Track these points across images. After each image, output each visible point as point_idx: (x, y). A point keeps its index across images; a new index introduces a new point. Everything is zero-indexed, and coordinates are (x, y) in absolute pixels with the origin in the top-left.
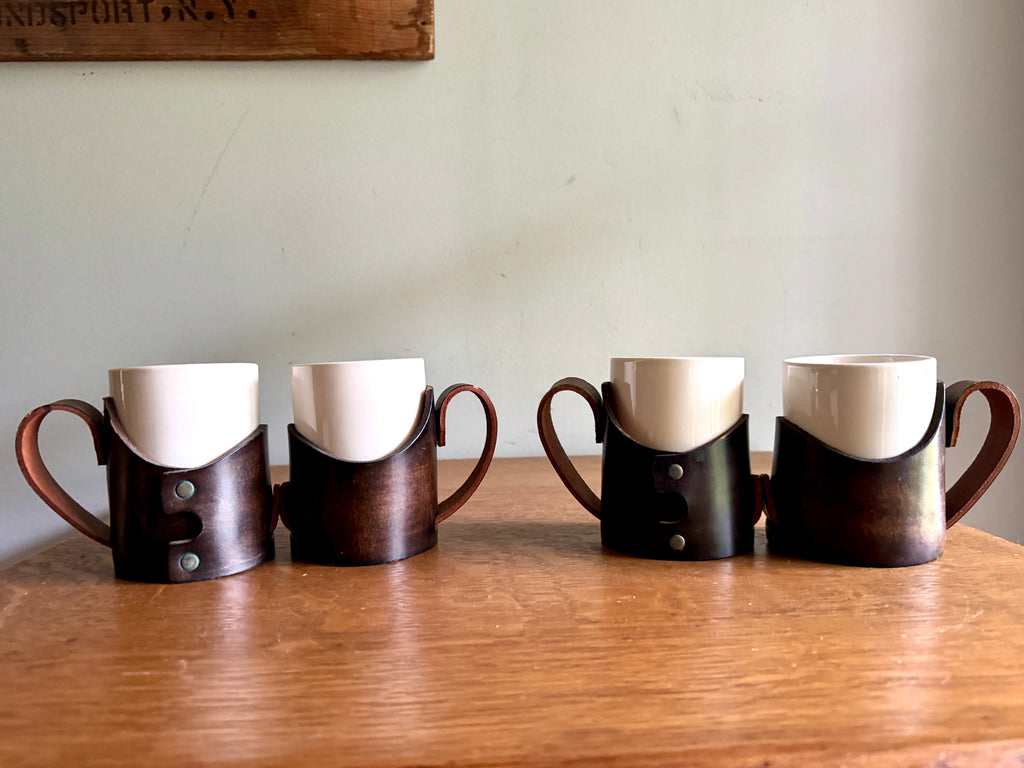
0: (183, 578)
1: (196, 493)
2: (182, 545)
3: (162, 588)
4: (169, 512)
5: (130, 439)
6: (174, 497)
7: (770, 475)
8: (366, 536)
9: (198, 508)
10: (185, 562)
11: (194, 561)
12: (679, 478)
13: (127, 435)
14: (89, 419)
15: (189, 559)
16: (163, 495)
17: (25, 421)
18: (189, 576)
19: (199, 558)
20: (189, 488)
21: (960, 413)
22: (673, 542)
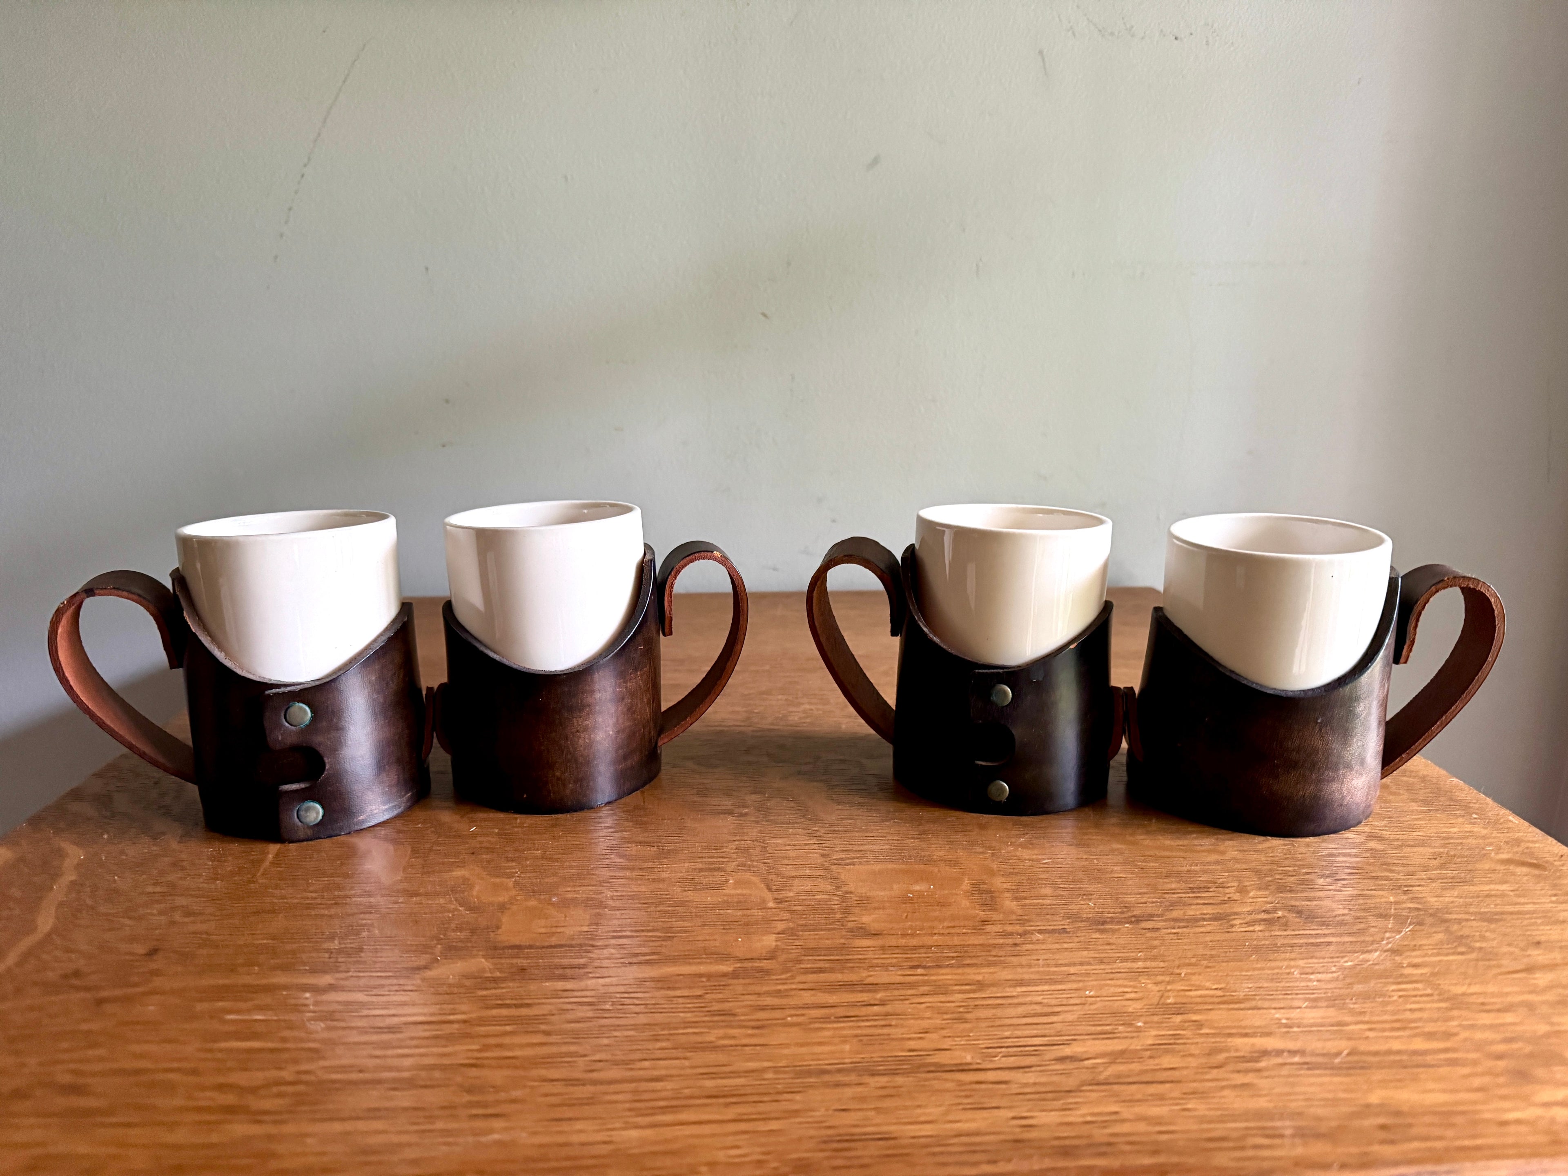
0: (301, 834)
1: (314, 719)
2: (296, 791)
3: (273, 848)
4: (278, 747)
5: (214, 639)
6: (283, 726)
7: (1137, 690)
8: (558, 774)
9: (318, 740)
10: (302, 813)
11: (315, 812)
12: (1006, 703)
13: (210, 634)
14: (152, 607)
15: (308, 809)
16: (267, 724)
17: (59, 613)
18: (309, 833)
19: (323, 808)
20: (303, 713)
21: (1418, 620)
22: (992, 789)
